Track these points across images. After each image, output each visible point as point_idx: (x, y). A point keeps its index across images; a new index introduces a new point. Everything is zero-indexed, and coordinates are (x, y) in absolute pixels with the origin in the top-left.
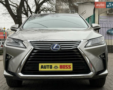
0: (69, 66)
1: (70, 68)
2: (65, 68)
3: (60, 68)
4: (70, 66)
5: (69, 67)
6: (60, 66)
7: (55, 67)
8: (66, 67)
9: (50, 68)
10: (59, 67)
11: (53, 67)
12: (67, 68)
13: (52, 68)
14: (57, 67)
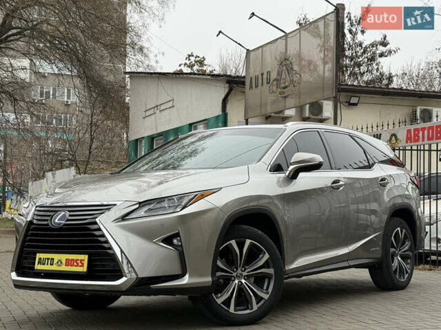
0: (81, 261)
1: (82, 266)
2: (73, 265)
3: (66, 265)
4: (83, 260)
5: (80, 264)
6: (67, 260)
7: (58, 262)
8: (75, 264)
9: (51, 264)
10: (64, 262)
11: (55, 261)
12: (77, 266)
13: (52, 265)
14: (61, 263)
